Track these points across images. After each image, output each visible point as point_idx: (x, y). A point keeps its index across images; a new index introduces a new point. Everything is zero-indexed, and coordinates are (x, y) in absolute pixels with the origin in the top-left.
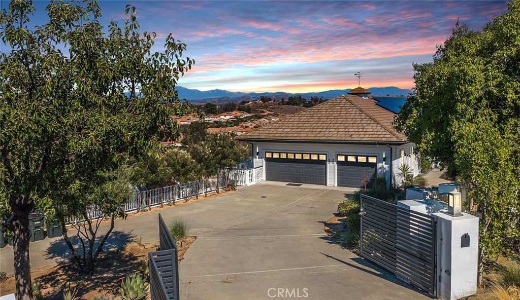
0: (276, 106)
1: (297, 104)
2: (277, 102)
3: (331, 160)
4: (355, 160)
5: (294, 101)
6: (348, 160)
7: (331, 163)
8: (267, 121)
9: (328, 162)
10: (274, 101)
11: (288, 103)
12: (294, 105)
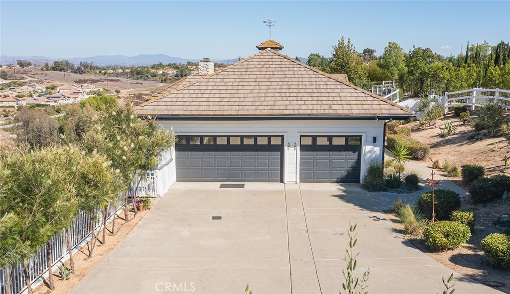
0: (40, 72)
1: (64, 70)
2: (39, 66)
3: (292, 144)
4: (328, 143)
5: (61, 66)
6: (317, 144)
7: (292, 149)
8: (31, 89)
9: (286, 148)
10: (35, 66)
11: (54, 69)
12: (60, 70)
